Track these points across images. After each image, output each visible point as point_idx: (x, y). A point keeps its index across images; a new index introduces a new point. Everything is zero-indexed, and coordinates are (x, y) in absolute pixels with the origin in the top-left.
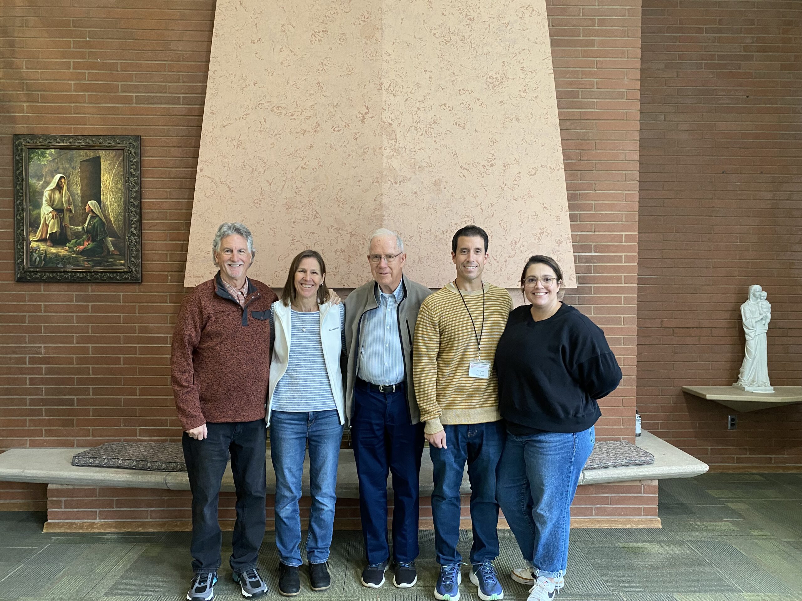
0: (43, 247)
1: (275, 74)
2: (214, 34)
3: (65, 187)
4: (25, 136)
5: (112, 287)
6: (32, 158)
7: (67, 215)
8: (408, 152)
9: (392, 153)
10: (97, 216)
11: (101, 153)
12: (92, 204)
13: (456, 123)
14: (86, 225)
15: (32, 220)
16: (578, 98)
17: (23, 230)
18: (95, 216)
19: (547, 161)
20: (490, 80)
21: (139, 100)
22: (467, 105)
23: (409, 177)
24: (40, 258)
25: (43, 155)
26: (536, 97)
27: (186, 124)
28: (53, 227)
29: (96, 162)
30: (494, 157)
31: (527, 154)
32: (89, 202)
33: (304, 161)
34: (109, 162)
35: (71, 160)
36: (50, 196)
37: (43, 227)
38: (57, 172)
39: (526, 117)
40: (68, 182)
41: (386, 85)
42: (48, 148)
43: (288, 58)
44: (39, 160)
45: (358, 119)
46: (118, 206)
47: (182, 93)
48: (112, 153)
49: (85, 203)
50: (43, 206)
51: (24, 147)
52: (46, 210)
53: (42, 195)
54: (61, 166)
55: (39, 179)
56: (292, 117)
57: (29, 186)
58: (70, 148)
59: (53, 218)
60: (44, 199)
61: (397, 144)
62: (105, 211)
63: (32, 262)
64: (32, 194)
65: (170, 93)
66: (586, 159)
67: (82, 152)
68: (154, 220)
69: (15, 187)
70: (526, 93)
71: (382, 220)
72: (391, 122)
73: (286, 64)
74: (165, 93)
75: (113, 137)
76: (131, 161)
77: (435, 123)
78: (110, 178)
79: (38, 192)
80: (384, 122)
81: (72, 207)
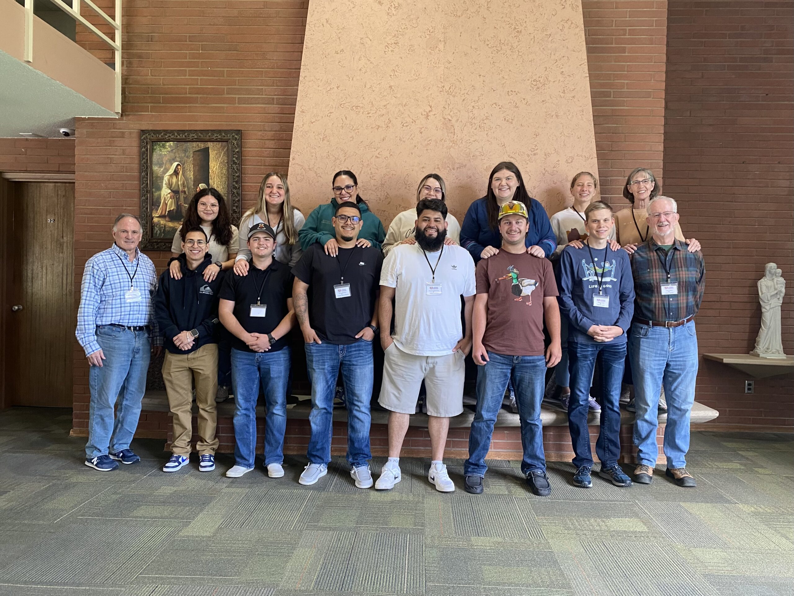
0: (162, 222)
1: (354, 79)
2: (304, 46)
3: (181, 172)
4: (150, 132)
6: (155, 149)
7: (182, 196)
8: (464, 143)
9: (451, 144)
11: (210, 145)
13: (505, 119)
15: (154, 200)
16: (610, 97)
17: (147, 208)
19: (582, 151)
20: (534, 83)
21: (241, 101)
22: (515, 104)
23: (464, 164)
24: (160, 231)
25: (164, 146)
26: (574, 97)
27: (278, 121)
28: (171, 206)
29: (206, 152)
30: (536, 148)
31: (565, 145)
32: (200, 185)
33: (378, 152)
34: (216, 152)
35: (185, 151)
36: (169, 180)
37: (163, 206)
38: (174, 160)
39: (565, 113)
40: (184, 168)
41: (447, 87)
42: (168, 141)
43: (365, 66)
44: (161, 150)
45: (424, 116)
47: (275, 95)
48: (219, 145)
49: (196, 186)
50: (163, 189)
51: (148, 140)
52: (165, 192)
53: (163, 179)
54: (177, 156)
55: (160, 167)
56: (368, 115)
57: (152, 172)
58: (185, 141)
59: (171, 198)
60: (164, 183)
61: (455, 137)
63: (154, 235)
64: (154, 179)
65: (266, 95)
66: (617, 149)
67: (195, 144)
68: (251, 200)
69: (140, 173)
70: (565, 93)
72: (450, 118)
73: (364, 71)
74: (262, 95)
75: (220, 131)
76: (234, 151)
77: (487, 119)
78: (217, 165)
79: (159, 177)
80: (445, 119)
81: (186, 189)
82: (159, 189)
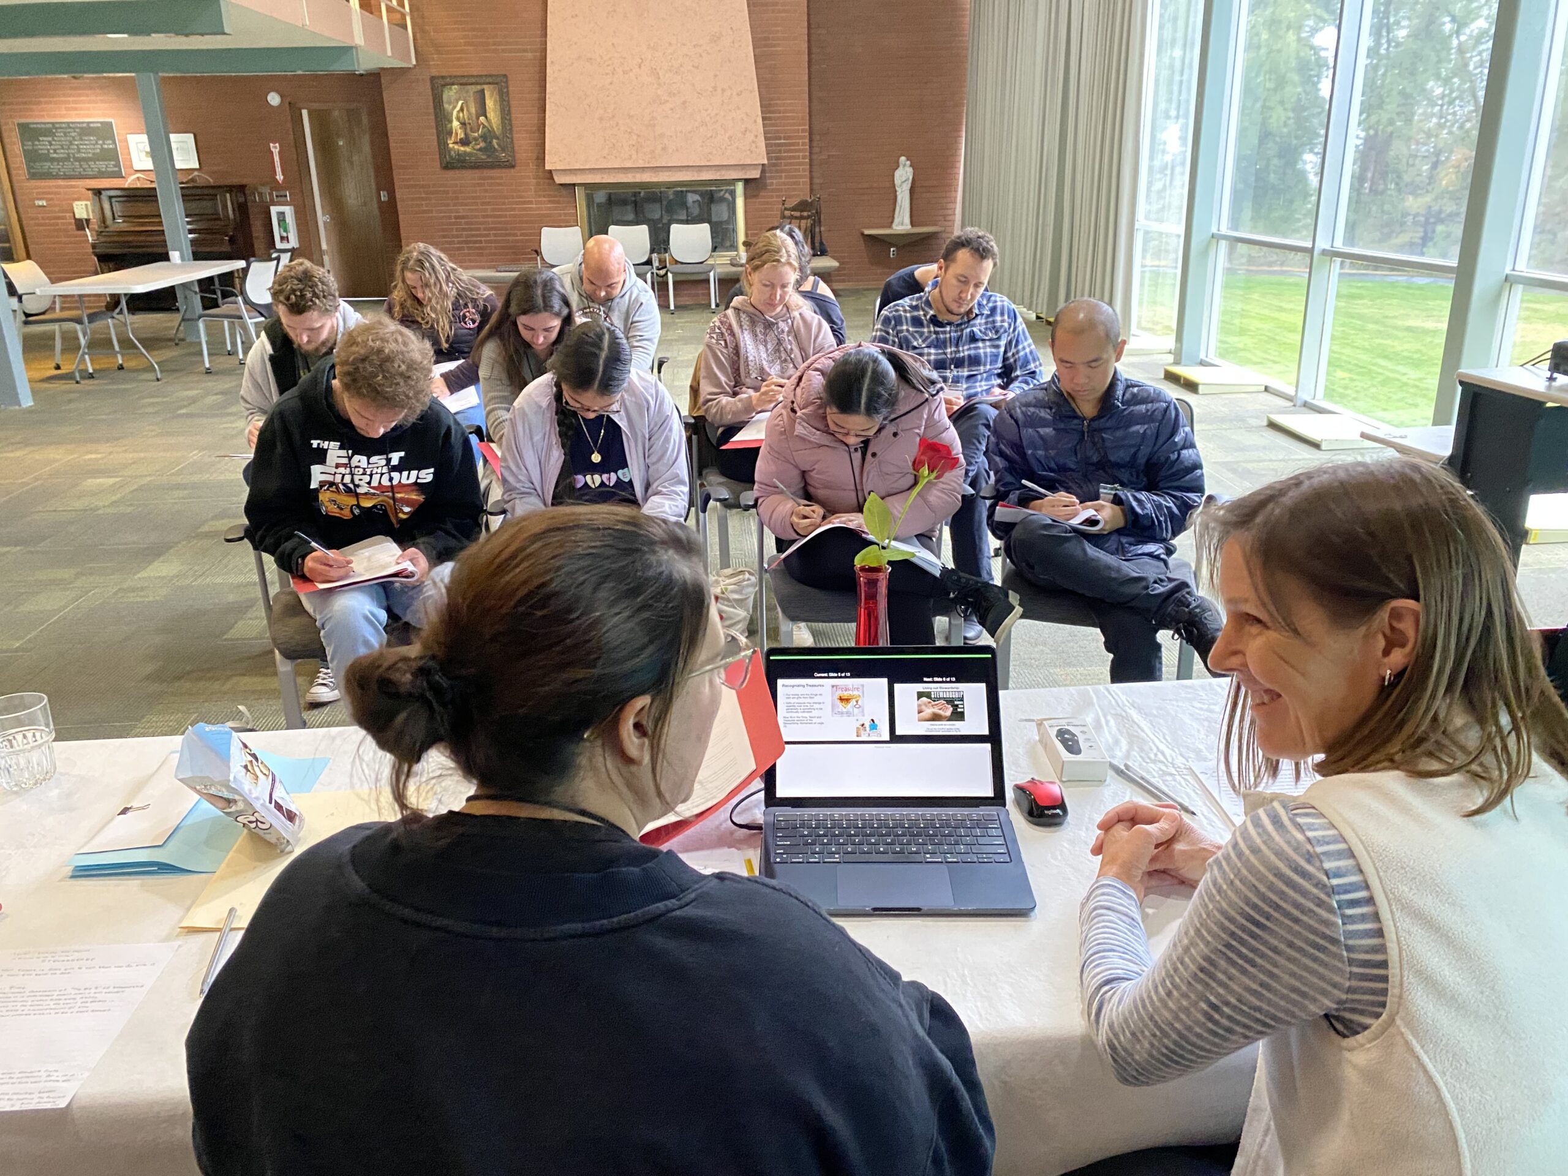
0: (456, 147)
3: (465, 109)
4: (438, 77)
5: (499, 171)
6: (444, 91)
7: (468, 127)
10: (486, 126)
11: (485, 87)
14: (480, 132)
18: (484, 127)
19: (747, 86)
20: (712, 38)
21: (504, 51)
22: (699, 54)
25: (451, 89)
28: (461, 135)
29: (482, 92)
32: (480, 118)
34: (490, 92)
36: (457, 115)
37: (455, 134)
38: (459, 99)
39: (735, 59)
40: (467, 105)
42: (453, 84)
43: (594, 28)
44: (449, 92)
47: (531, 47)
48: (492, 86)
49: (478, 119)
50: (454, 122)
51: (438, 84)
52: (455, 124)
53: (453, 114)
56: (599, 65)
58: (466, 84)
59: (460, 128)
60: (454, 117)
62: (490, 123)
67: (474, 86)
68: (520, 129)
69: (435, 110)
70: (734, 43)
75: (491, 76)
76: (503, 91)
77: (681, 66)
78: (491, 102)
81: (471, 122)
82: (451, 122)
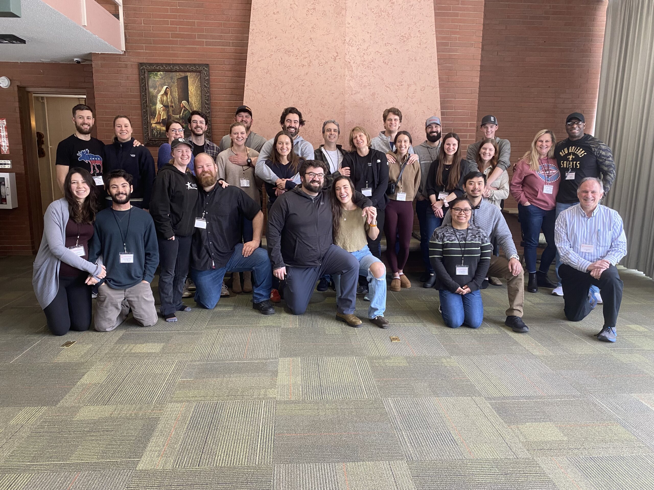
1: (287, 32)
2: (252, 8)
3: (169, 93)
4: (146, 64)
6: (150, 77)
7: (171, 109)
8: (358, 78)
9: (350, 78)
10: (187, 109)
11: (188, 74)
12: (184, 102)
13: (384, 62)
14: (181, 115)
16: (448, 46)
17: (147, 117)
19: (430, 83)
20: (402, 38)
21: (208, 44)
22: (389, 52)
23: (358, 91)
24: (157, 133)
25: (156, 75)
26: (426, 47)
27: (234, 58)
28: (164, 116)
29: (185, 79)
30: (402, 81)
31: (420, 79)
32: (183, 102)
33: (303, 82)
34: (192, 79)
35: (172, 78)
36: (161, 98)
37: (158, 115)
39: (420, 58)
40: (171, 90)
41: (347, 40)
42: (159, 71)
43: (294, 24)
44: (154, 78)
45: (333, 59)
46: (198, 104)
47: (231, 40)
48: (194, 74)
49: (180, 102)
50: (158, 104)
51: (145, 71)
52: (159, 106)
53: (157, 98)
54: (166, 81)
55: (155, 89)
56: (297, 57)
57: (149, 92)
58: (171, 71)
59: (163, 110)
60: (158, 100)
61: (353, 74)
62: (191, 106)
63: (153, 135)
64: (151, 97)
65: (225, 40)
66: (451, 81)
67: (178, 74)
68: (217, 112)
69: (141, 93)
70: (420, 45)
71: (345, 115)
72: (350, 61)
73: (293, 27)
74: (222, 39)
75: (195, 65)
76: (205, 79)
77: (372, 61)
78: (193, 88)
79: (154, 96)
80: (346, 61)
81: (173, 105)
82: (155, 104)
